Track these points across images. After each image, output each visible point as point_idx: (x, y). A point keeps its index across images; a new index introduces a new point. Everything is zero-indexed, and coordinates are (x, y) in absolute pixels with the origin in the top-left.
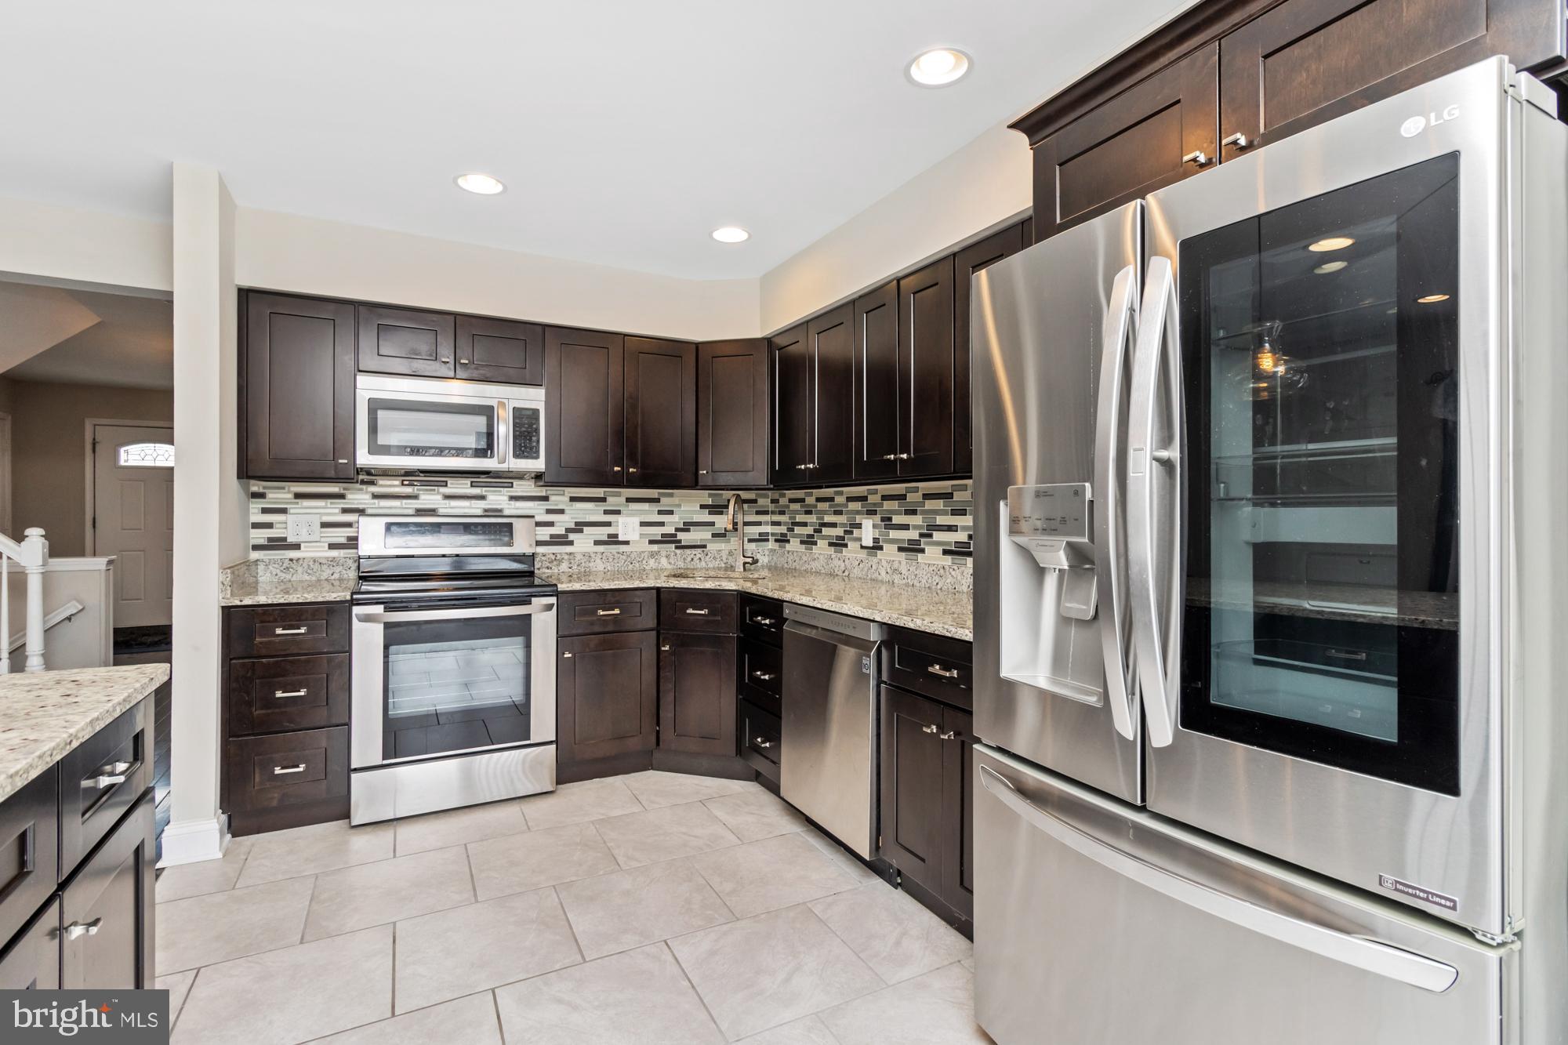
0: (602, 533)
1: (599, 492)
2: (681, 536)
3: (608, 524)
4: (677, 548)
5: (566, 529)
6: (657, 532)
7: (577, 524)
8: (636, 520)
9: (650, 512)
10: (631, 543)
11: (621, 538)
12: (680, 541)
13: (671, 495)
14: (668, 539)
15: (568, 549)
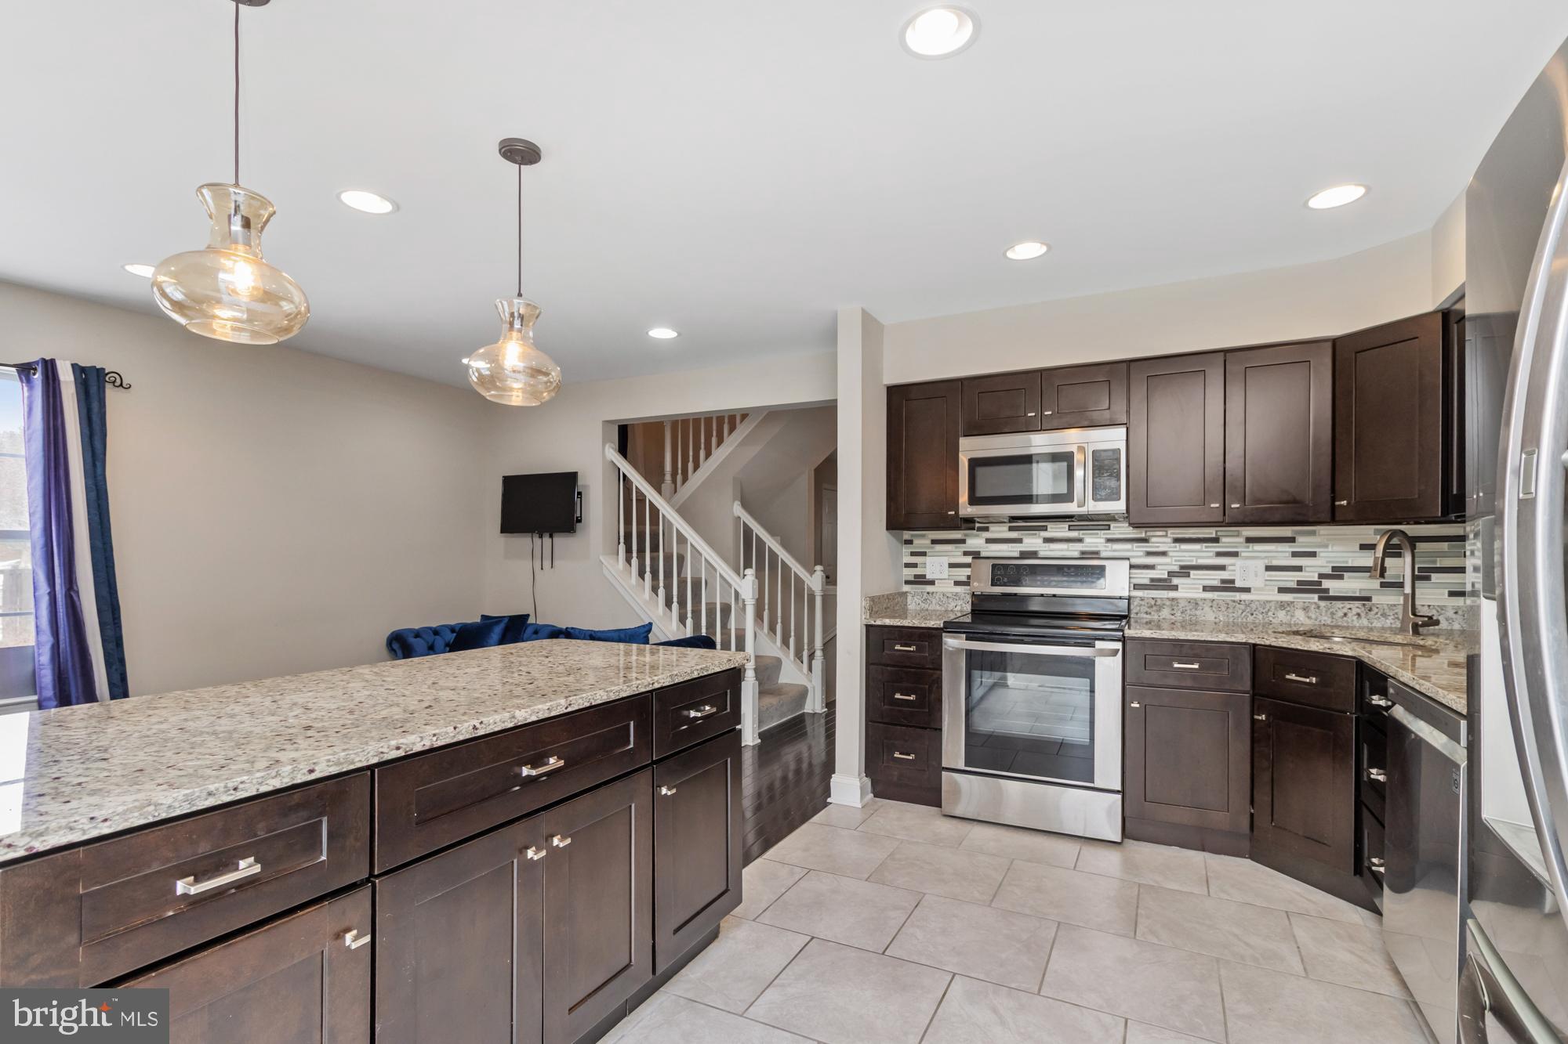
0: (1214, 579)
1: (1210, 532)
2: (1327, 584)
3: (1222, 568)
4: (1320, 598)
5: (1169, 572)
6: (1290, 579)
7: (1182, 567)
8: (1261, 565)
9: (1281, 554)
10: (1252, 590)
11: (1238, 584)
12: (1327, 590)
13: (1313, 533)
14: (1304, 587)
15: (1172, 594)
